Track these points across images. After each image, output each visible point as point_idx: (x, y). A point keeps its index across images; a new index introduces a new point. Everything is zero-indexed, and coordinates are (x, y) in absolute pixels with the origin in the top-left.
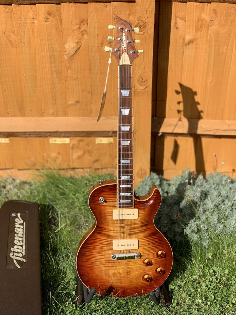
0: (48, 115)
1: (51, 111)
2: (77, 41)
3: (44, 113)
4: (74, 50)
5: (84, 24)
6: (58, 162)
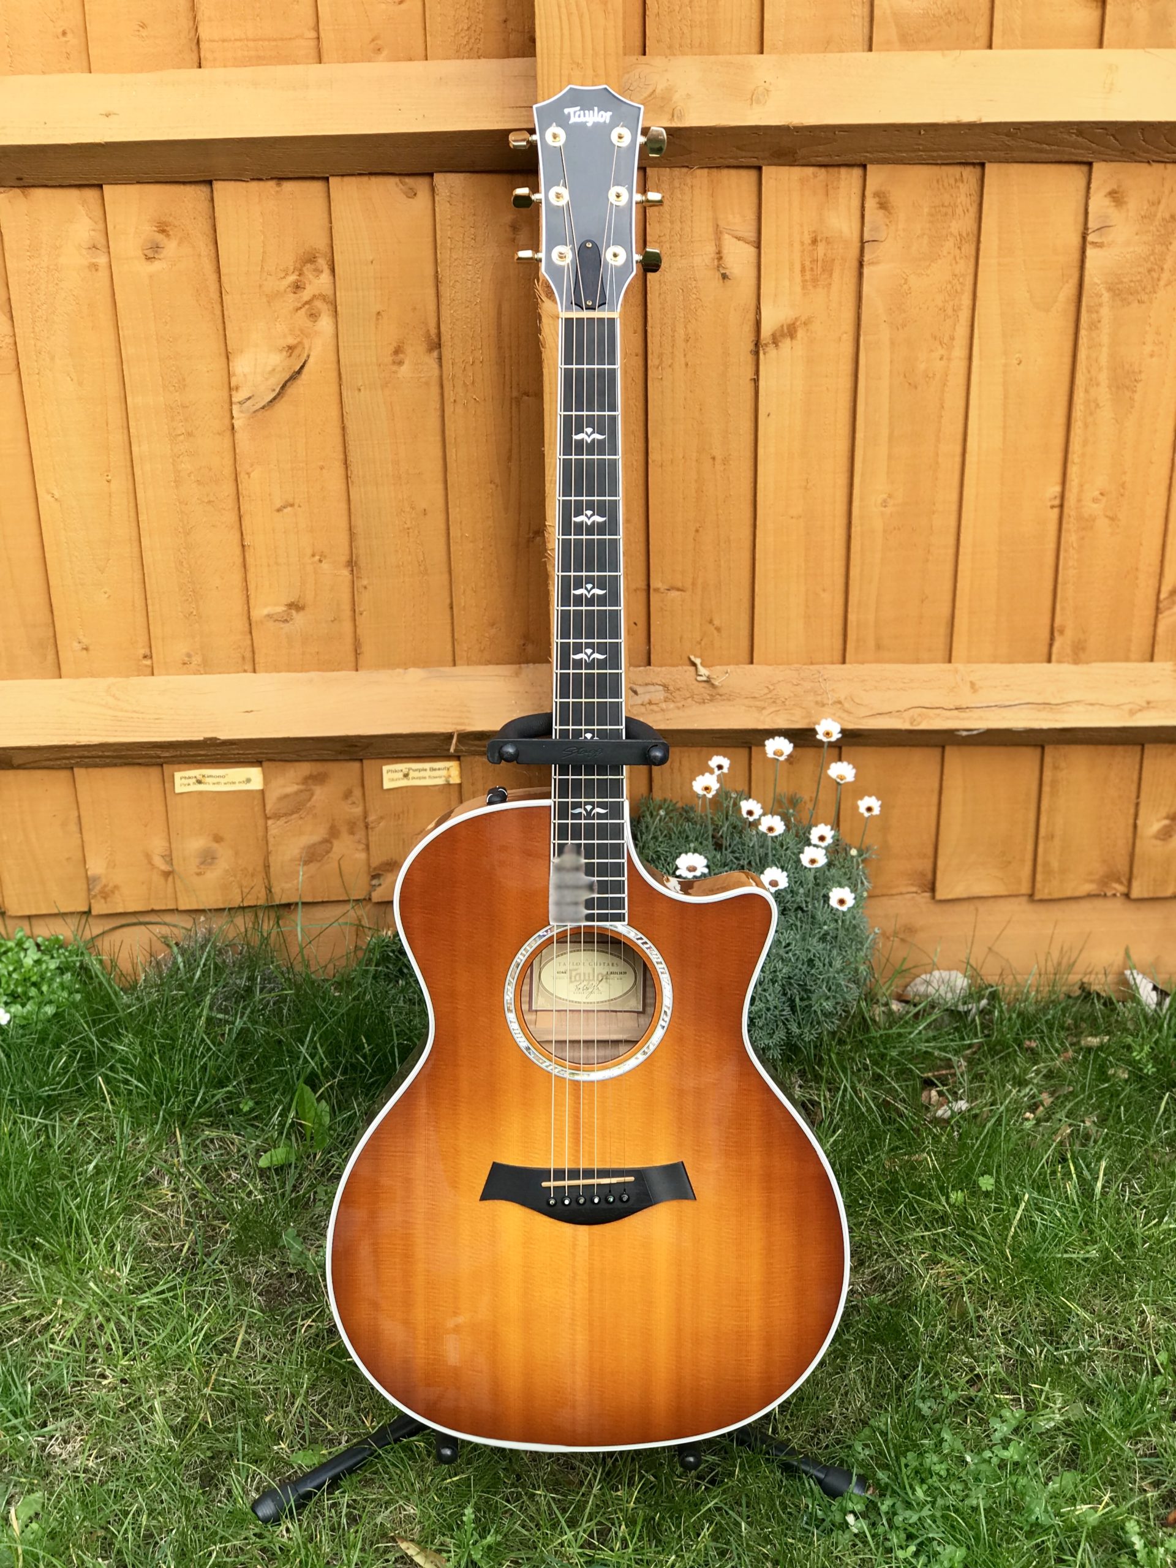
0: (164, 667)
1: (178, 649)
2: (291, 341)
3: (145, 658)
4: (275, 384)
5: (319, 271)
6: (213, 875)
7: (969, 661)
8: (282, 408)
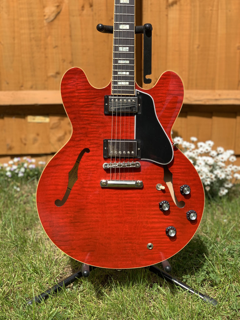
0: (26, 89)
1: (29, 84)
2: (57, 4)
3: (22, 86)
4: (54, 15)
6: (36, 145)
7: (219, 89)
8: (56, 22)
